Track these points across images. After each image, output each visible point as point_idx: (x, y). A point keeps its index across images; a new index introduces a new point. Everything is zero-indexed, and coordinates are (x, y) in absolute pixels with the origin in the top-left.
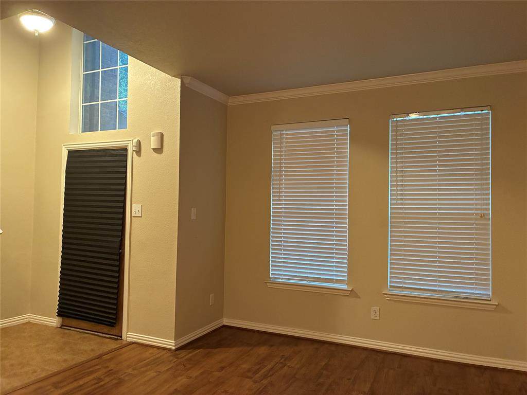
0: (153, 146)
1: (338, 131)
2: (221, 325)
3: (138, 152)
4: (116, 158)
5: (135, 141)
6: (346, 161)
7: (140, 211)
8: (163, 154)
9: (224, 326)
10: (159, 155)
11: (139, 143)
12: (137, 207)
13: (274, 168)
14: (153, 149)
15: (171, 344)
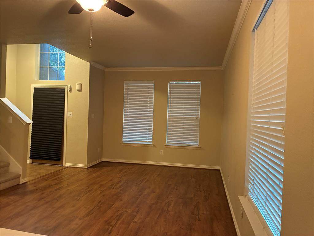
0: (77, 89)
1: (150, 85)
2: (102, 161)
3: (70, 91)
4: (59, 93)
5: (69, 86)
6: (153, 97)
7: (71, 115)
8: (82, 92)
9: (103, 161)
10: (80, 92)
11: (71, 87)
12: (70, 113)
13: (125, 98)
14: (77, 90)
15: (85, 166)
